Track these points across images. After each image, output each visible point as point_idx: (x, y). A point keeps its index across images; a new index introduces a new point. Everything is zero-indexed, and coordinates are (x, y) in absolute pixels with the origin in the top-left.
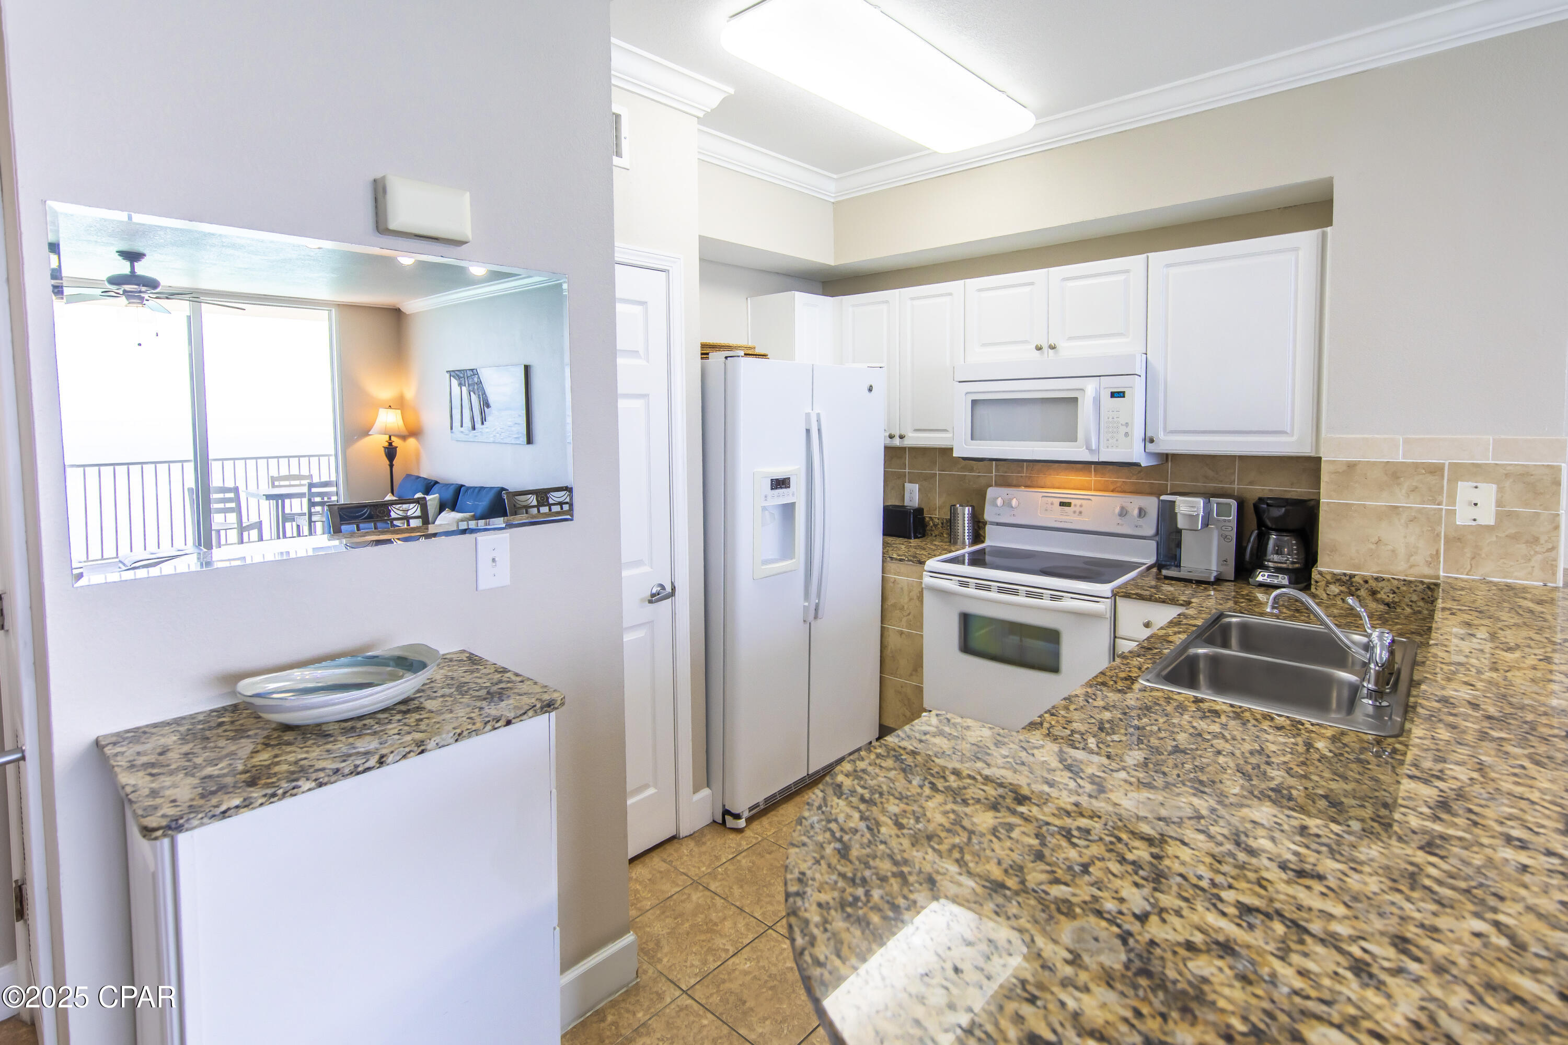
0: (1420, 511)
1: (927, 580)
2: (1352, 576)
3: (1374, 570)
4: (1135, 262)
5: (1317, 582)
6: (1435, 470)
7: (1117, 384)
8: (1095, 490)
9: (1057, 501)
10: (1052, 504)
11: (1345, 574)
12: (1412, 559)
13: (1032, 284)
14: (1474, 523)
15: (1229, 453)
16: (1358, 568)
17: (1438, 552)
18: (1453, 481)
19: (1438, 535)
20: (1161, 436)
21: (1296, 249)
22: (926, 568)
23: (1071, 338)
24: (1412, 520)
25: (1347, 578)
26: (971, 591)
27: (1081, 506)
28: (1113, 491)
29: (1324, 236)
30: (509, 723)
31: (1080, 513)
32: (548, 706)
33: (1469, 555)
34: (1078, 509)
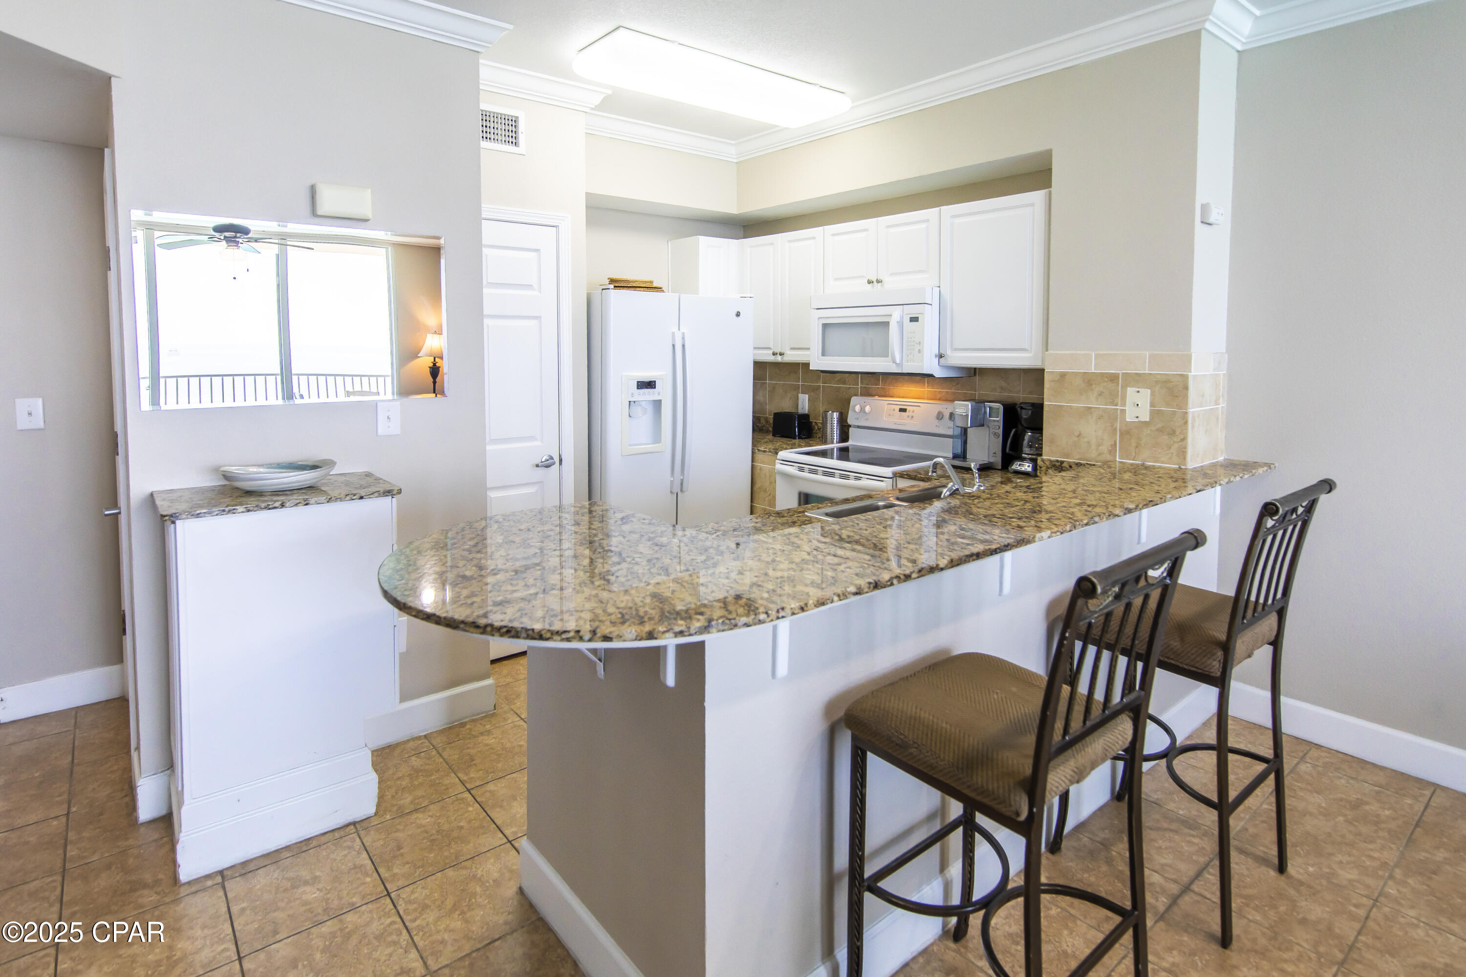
0: (1105, 410)
1: (779, 466)
2: (1062, 462)
3: (1078, 457)
4: (931, 213)
5: (1041, 467)
6: (1113, 378)
7: (914, 311)
8: (928, 399)
9: (897, 408)
10: (894, 410)
11: (1058, 461)
12: (1100, 448)
13: (866, 230)
14: (1136, 420)
15: (995, 367)
16: (1067, 456)
17: (1115, 442)
18: (1124, 387)
19: (1115, 429)
20: (949, 352)
21: (1032, 205)
22: (778, 457)
23: (892, 274)
24: (1100, 418)
25: (1059, 464)
26: (806, 475)
27: (913, 412)
28: (939, 400)
29: (1050, 193)
30: (361, 498)
31: (912, 417)
32: (388, 493)
33: (1134, 445)
34: (911, 414)
